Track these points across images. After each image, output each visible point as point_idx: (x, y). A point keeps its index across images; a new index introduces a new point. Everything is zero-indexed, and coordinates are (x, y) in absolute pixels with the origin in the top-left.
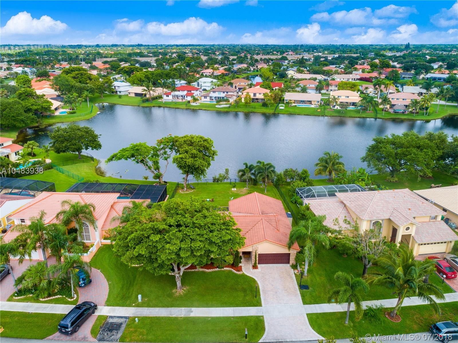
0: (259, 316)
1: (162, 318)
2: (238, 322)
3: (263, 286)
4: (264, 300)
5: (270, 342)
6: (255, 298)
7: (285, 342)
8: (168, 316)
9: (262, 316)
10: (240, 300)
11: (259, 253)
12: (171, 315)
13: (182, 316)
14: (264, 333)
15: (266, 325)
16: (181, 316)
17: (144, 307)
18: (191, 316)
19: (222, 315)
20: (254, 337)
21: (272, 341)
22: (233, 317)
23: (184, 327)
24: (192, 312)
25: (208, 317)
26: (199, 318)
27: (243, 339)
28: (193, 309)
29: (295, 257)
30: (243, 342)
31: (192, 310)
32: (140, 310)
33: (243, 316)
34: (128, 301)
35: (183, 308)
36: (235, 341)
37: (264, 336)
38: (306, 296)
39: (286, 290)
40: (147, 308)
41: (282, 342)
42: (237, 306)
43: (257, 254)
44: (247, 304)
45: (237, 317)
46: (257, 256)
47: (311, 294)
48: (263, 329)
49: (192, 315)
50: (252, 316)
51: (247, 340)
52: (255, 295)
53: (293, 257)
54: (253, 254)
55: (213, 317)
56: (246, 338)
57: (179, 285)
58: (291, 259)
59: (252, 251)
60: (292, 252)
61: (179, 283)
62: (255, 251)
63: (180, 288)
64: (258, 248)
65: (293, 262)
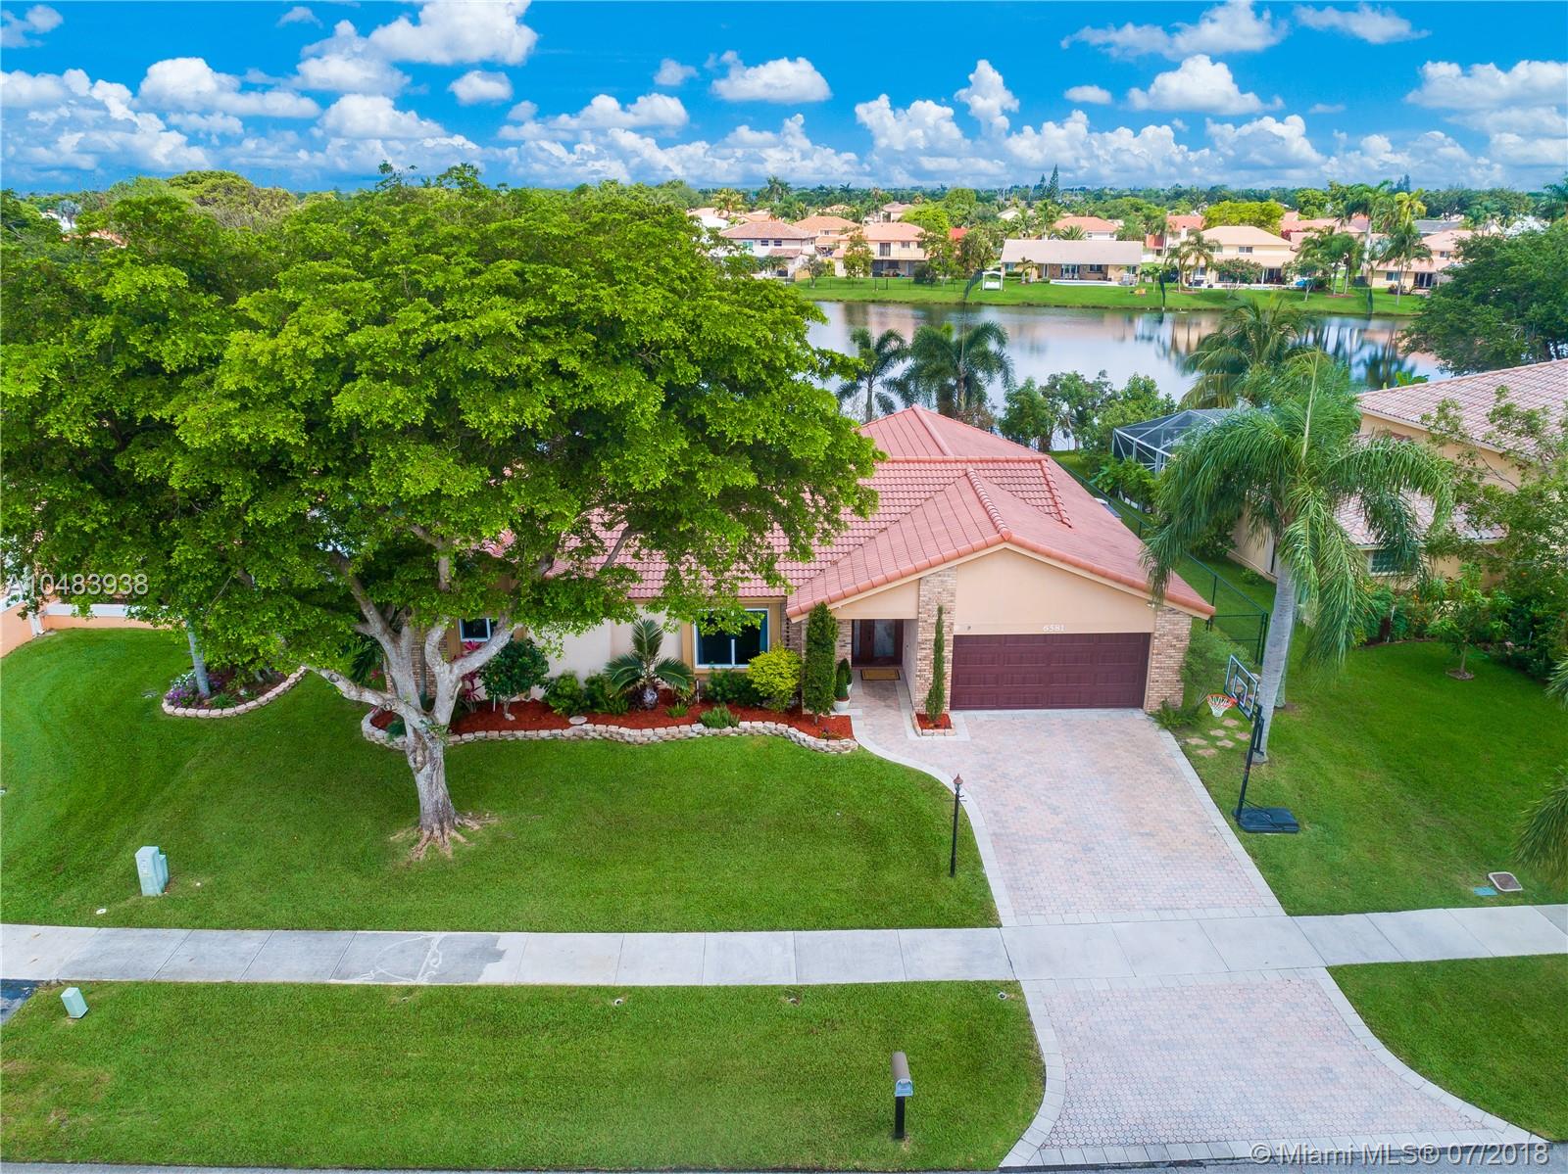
0: (986, 986)
1: (272, 990)
2: (829, 1024)
3: (996, 814)
4: (1013, 887)
5: (1096, 1167)
6: (945, 879)
7: (1217, 1162)
8: (316, 980)
9: (1007, 983)
10: (844, 886)
11: (958, 630)
12: (338, 973)
13: (422, 981)
14: (1035, 1100)
15: (1047, 1039)
16: (412, 982)
17: (170, 926)
18: (482, 981)
19: (710, 979)
20: (961, 1126)
21: (1116, 1155)
22: (795, 992)
23: (415, 1056)
24: (498, 955)
25: (612, 992)
26: (545, 996)
27: (872, 1144)
28: (508, 940)
29: (1179, 656)
30: (872, 1164)
31: (500, 946)
32: (127, 944)
33: (867, 986)
34: (74, 891)
35: (438, 936)
36: (808, 1159)
37: (1043, 1122)
38: (1293, 864)
39: (1150, 835)
40: (183, 933)
41: (1198, 1163)
42: (824, 920)
43: (948, 638)
44: (895, 910)
45: (824, 988)
46: (948, 652)
47: (1319, 857)
48: (1028, 1070)
49: (494, 975)
50: (934, 986)
51: (905, 1147)
52: (945, 862)
53: (1170, 663)
54: (925, 635)
55: (642, 989)
56: (899, 1133)
57: (431, 793)
58: (1153, 673)
59: (917, 620)
60: (1166, 621)
61: (432, 783)
62: (934, 620)
63: (441, 822)
64: (953, 595)
65: (1167, 692)
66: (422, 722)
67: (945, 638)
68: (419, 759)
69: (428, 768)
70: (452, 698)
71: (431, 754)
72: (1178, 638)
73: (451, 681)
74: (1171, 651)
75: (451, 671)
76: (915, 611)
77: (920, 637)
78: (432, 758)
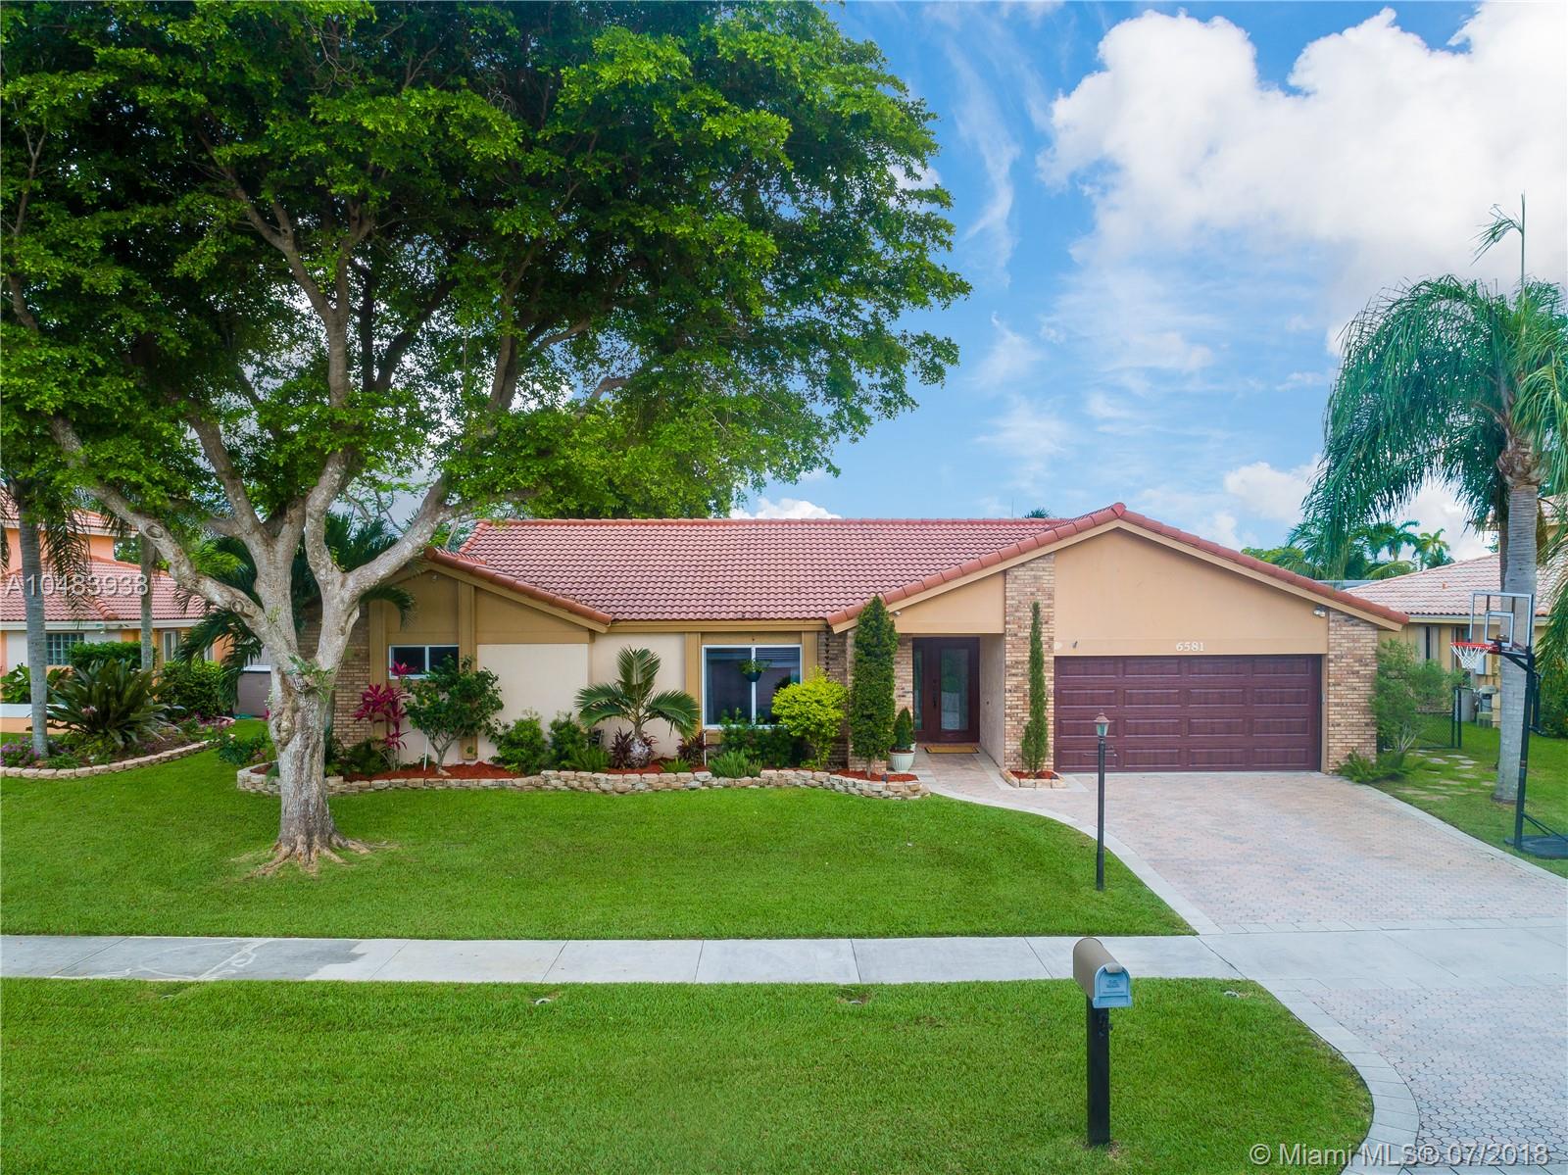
11: (1061, 648)
12: (71, 971)
13: (209, 978)
16: (192, 980)
22: (858, 991)
24: (348, 959)
29: (1365, 689)
31: (357, 951)
43: (1049, 658)
46: (1048, 676)
53: (1353, 696)
54: (1015, 654)
57: (299, 785)
58: (1332, 713)
59: (1001, 636)
60: (1343, 637)
61: (301, 769)
62: (1027, 633)
63: (309, 834)
64: (1050, 596)
65: (1354, 742)
66: (294, 660)
67: (1046, 659)
68: (285, 724)
69: (296, 744)
70: (343, 631)
71: (304, 719)
72: (1360, 660)
73: (342, 601)
74: (1354, 681)
75: (343, 585)
76: (1001, 622)
77: (1009, 659)
78: (305, 727)
